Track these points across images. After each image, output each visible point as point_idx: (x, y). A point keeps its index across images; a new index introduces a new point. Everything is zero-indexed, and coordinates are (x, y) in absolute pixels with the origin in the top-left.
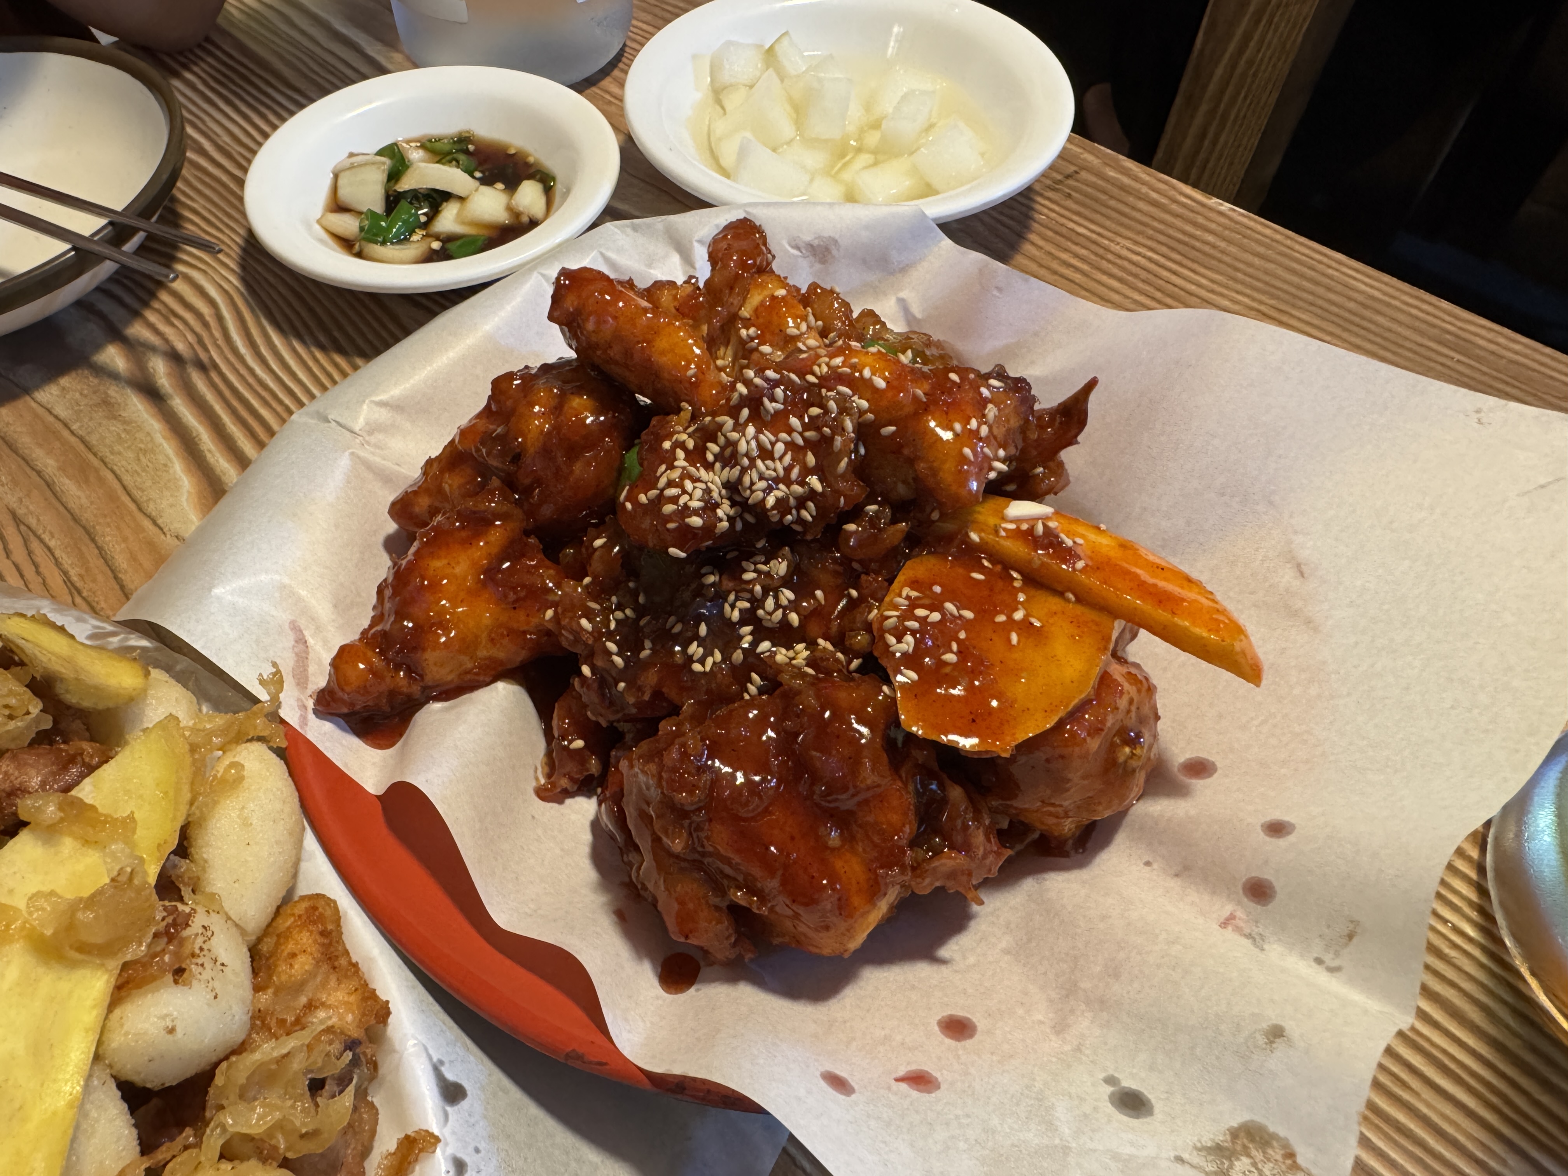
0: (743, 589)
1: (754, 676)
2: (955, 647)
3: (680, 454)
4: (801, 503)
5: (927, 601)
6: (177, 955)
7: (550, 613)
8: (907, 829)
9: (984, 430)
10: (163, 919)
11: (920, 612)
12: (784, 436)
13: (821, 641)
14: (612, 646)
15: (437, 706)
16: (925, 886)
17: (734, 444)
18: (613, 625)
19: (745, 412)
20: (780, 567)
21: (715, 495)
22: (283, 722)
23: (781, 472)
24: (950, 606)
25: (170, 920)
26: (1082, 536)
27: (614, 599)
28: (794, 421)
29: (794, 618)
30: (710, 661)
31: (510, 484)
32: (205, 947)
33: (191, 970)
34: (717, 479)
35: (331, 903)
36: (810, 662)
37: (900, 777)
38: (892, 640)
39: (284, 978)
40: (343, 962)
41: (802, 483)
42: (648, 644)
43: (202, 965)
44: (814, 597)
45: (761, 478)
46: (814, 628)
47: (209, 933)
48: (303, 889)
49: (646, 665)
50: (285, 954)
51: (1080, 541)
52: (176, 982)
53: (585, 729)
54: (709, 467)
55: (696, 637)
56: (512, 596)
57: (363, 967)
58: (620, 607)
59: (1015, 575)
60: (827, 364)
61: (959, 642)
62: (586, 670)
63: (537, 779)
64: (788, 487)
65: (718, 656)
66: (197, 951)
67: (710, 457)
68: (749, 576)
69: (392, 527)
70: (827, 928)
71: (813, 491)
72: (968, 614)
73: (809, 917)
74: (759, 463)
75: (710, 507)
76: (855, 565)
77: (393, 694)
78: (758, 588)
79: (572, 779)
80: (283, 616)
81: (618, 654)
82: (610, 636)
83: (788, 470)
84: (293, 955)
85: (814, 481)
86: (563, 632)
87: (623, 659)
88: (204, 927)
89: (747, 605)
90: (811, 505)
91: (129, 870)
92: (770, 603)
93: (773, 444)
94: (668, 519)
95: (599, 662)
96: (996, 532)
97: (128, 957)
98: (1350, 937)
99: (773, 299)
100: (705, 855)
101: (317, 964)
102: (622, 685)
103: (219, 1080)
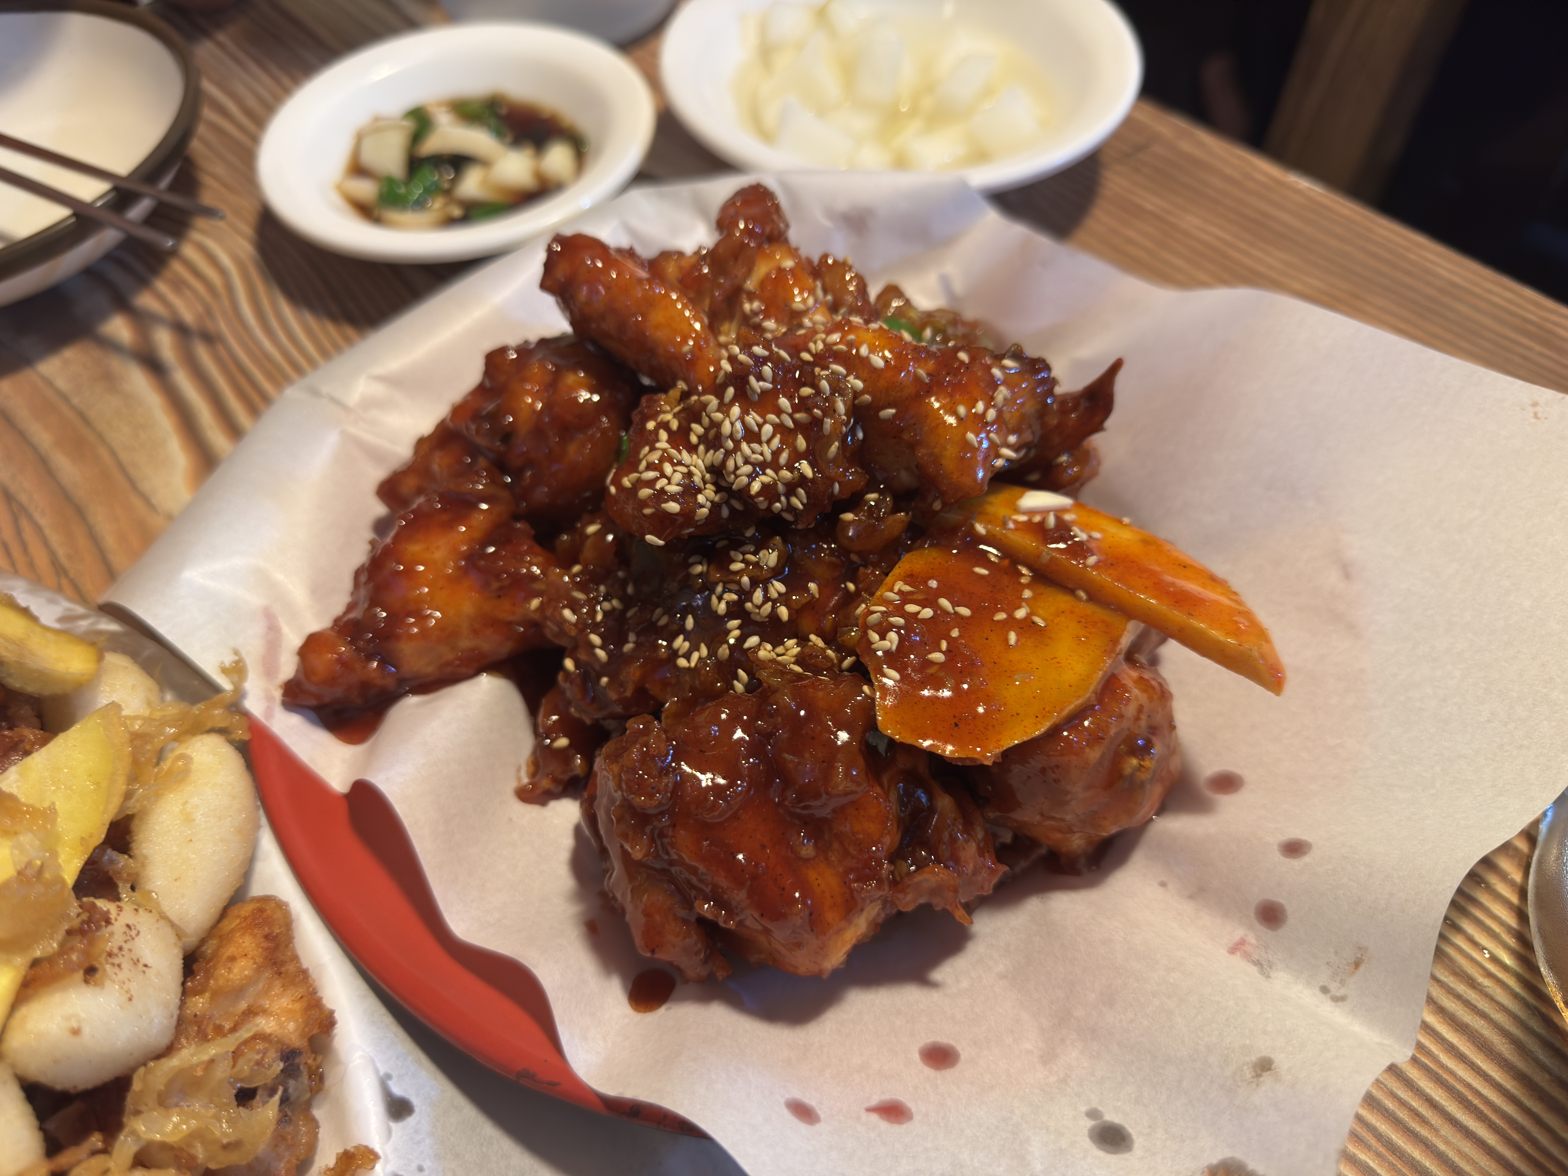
0: (730, 580)
1: (741, 672)
2: (944, 645)
3: (663, 435)
4: (791, 489)
5: (920, 597)
6: (86, 954)
7: (535, 603)
8: (887, 840)
9: (991, 414)
10: (79, 915)
11: (911, 608)
12: (772, 417)
13: (813, 637)
14: (595, 639)
15: (414, 699)
16: (908, 902)
17: (717, 425)
18: (600, 617)
19: (731, 391)
20: (770, 558)
21: (697, 479)
22: (246, 713)
23: (769, 456)
24: (944, 602)
25: (85, 916)
26: (1101, 530)
27: (602, 588)
28: (784, 402)
29: (783, 612)
30: (695, 656)
31: (500, 466)
32: (126, 947)
33: (105, 971)
34: (700, 462)
35: (285, 904)
36: (799, 660)
37: (881, 785)
38: (874, 636)
39: (221, 982)
40: (291, 968)
41: (790, 468)
42: (632, 637)
43: (119, 966)
44: (807, 590)
45: (747, 462)
46: (806, 622)
47: (133, 933)
48: (257, 890)
49: (629, 659)
50: (225, 957)
51: (1097, 535)
52: (86, 982)
53: (567, 726)
54: (692, 449)
55: (682, 630)
56: (495, 584)
57: (316, 973)
58: (608, 597)
59: (1024, 571)
60: (824, 341)
61: (951, 641)
62: (569, 664)
63: (519, 779)
64: (777, 473)
65: (704, 651)
66: (115, 951)
67: (694, 439)
68: (737, 566)
69: (380, 509)
70: (799, 946)
71: (803, 477)
72: (965, 611)
73: (780, 933)
74: (744, 446)
75: (690, 490)
76: (854, 557)
77: (365, 686)
78: (745, 580)
79: (555, 780)
80: (255, 600)
81: (602, 647)
82: (595, 628)
83: (776, 454)
84: (233, 959)
85: (805, 468)
86: (549, 622)
87: (607, 653)
88: (128, 926)
89: (734, 597)
90: (801, 491)
91: (39, 862)
92: (758, 595)
93: (760, 426)
94: (644, 503)
95: (583, 656)
96: (1004, 524)
97: (38, 954)
98: (1357, 965)
99: (781, 271)
100: (672, 863)
101: (259, 969)
102: (605, 680)
103: (137, 1085)
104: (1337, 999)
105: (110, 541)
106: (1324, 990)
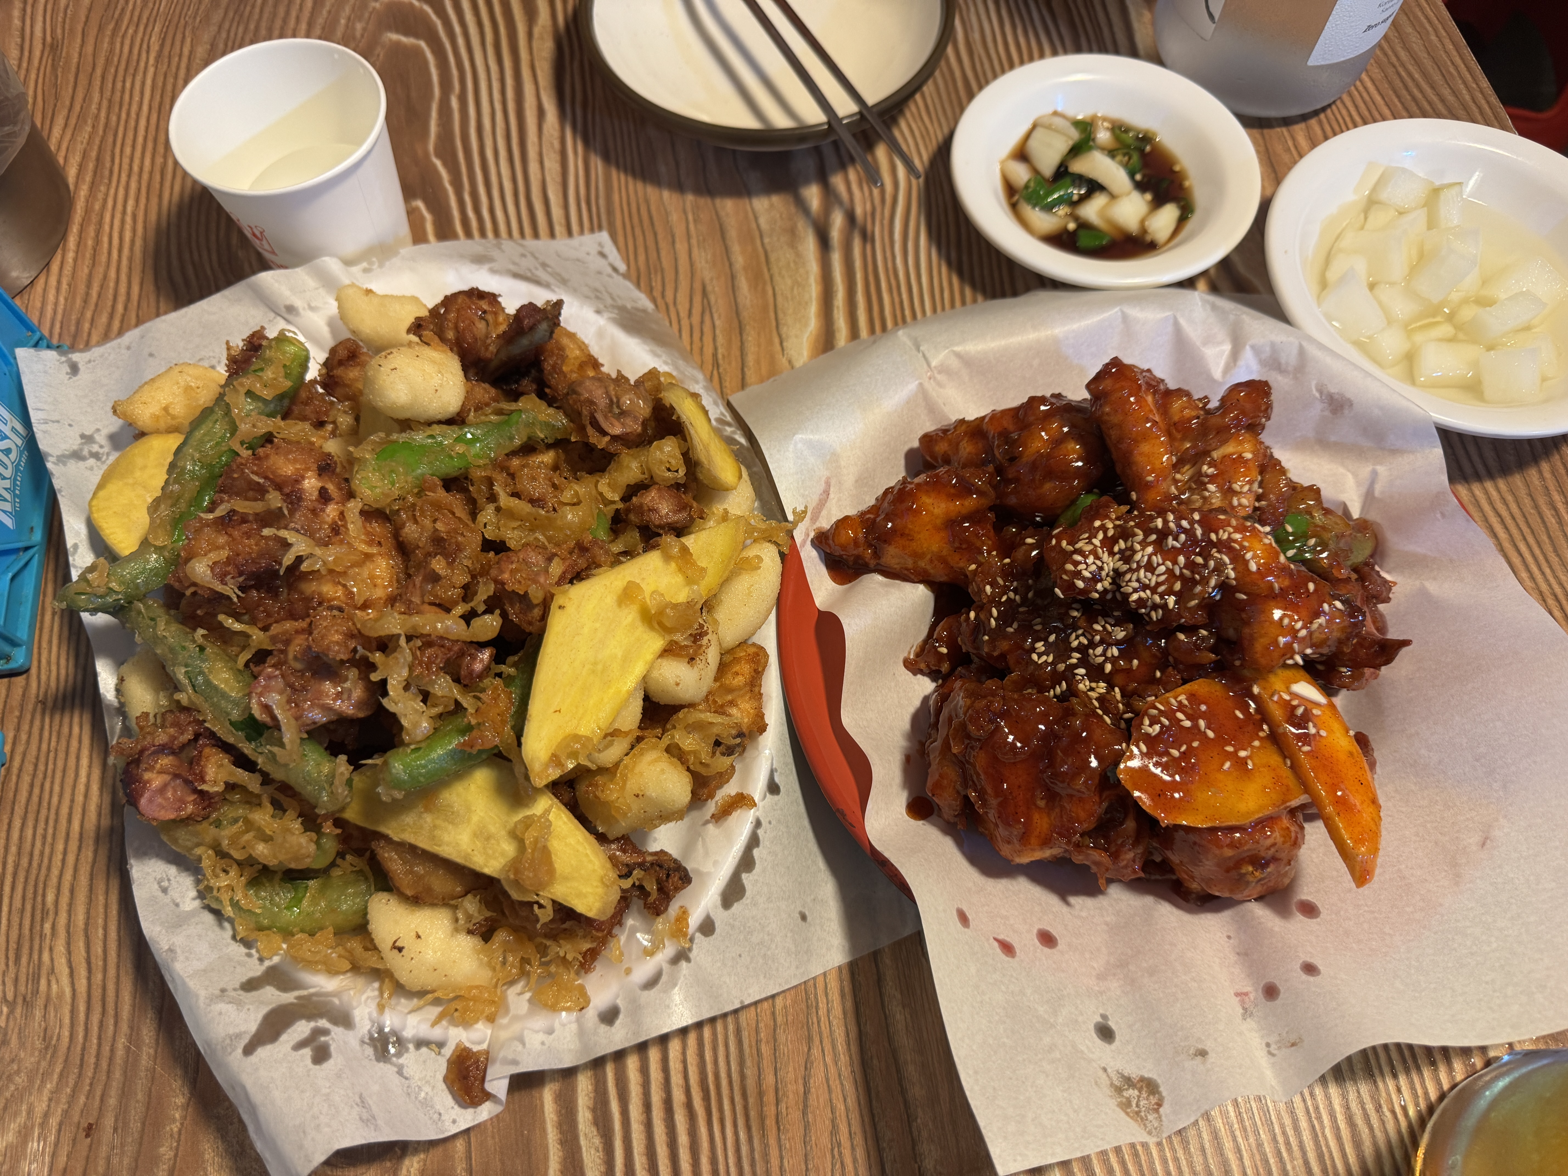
0: (1089, 632)
1: (1064, 683)
2: (1184, 748)
3: (1101, 535)
4: (1155, 607)
5: (1190, 712)
7: (973, 567)
8: (1087, 824)
9: (1304, 632)
11: (1180, 715)
12: (1169, 563)
13: (1117, 690)
14: (995, 612)
15: (879, 578)
16: (1077, 859)
17: (1135, 552)
18: (1004, 599)
19: (1154, 537)
20: (1120, 634)
21: (1104, 574)
22: (792, 537)
23: (1153, 583)
24: (1202, 723)
27: (1015, 584)
28: (1181, 559)
29: (1108, 667)
30: (1044, 658)
31: (999, 470)
33: (696, 661)
34: (1111, 564)
35: (766, 656)
36: (1101, 699)
37: (1100, 797)
38: (1147, 722)
39: (727, 682)
40: (757, 689)
41: (1162, 596)
42: (1015, 625)
43: (702, 660)
44: (1131, 662)
45: (1138, 580)
46: (1119, 679)
48: (756, 639)
49: (1007, 636)
50: (734, 669)
51: (1321, 732)
52: (690, 663)
53: (952, 645)
54: (1112, 554)
55: (1046, 640)
56: (957, 545)
57: (764, 698)
58: (1015, 591)
59: (1266, 729)
60: (1230, 534)
61: (1190, 747)
62: (972, 615)
63: (909, 653)
64: (1152, 594)
65: (1050, 659)
67: (1116, 549)
68: (1098, 627)
69: (916, 446)
70: (1009, 843)
71: (1166, 604)
72: (1211, 734)
73: (1002, 832)
74: (1142, 571)
75: (1096, 578)
76: (1171, 659)
77: (858, 557)
78: (1098, 638)
79: (928, 666)
80: (824, 471)
81: (996, 619)
82: (999, 604)
83: (1158, 584)
84: (736, 672)
85: (1171, 600)
86: (973, 584)
87: (996, 624)
88: (709, 640)
89: (1086, 642)
90: (1160, 612)
92: (1099, 650)
93: (1159, 565)
94: (1066, 572)
95: (982, 616)
96: (1272, 695)
97: (674, 639)
98: (1293, 1045)
99: (1240, 456)
100: (968, 762)
101: (746, 685)
102: (986, 638)
104: (1270, 1053)
105: (750, 359)
106: (1268, 1045)
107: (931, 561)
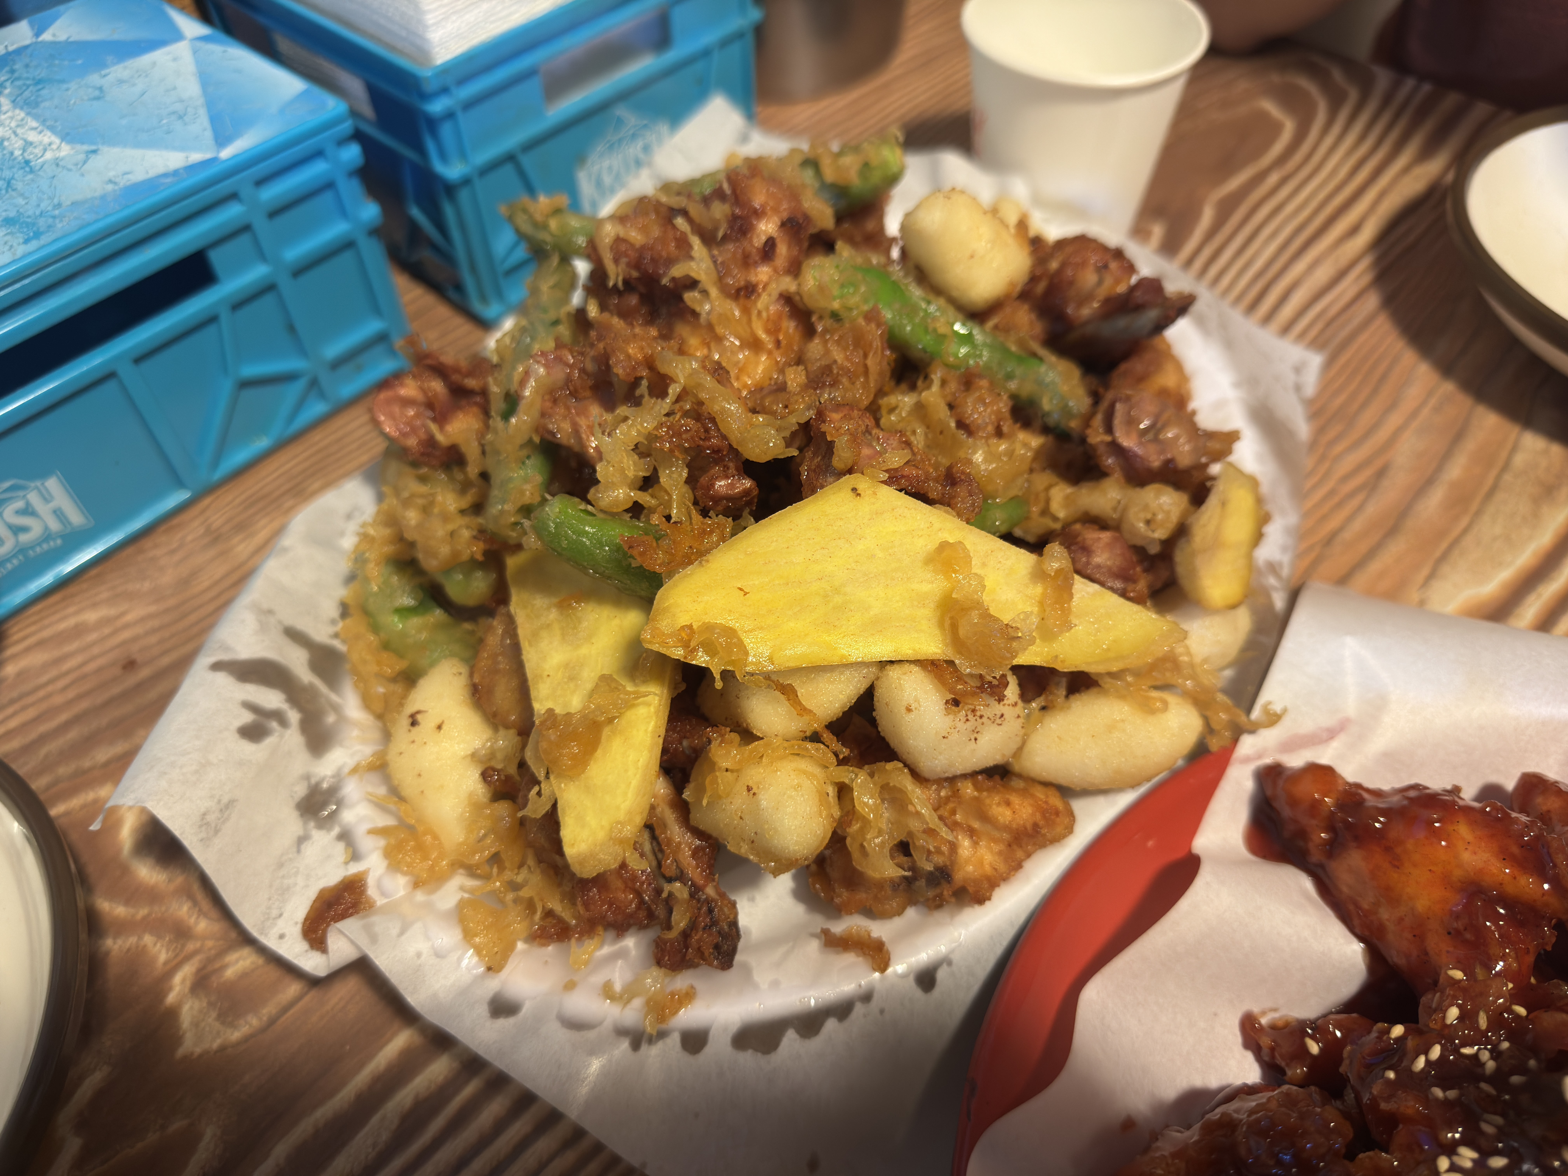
6: (965, 694)
7: (1457, 974)
10: (994, 678)
14: (1436, 1052)
18: (1467, 1051)
22: (1235, 741)
25: (995, 682)
27: (1505, 1046)
32: (984, 720)
33: (959, 712)
35: (1070, 830)
39: (988, 801)
40: (1020, 854)
42: (1452, 1094)
43: (967, 720)
47: (999, 721)
49: (1424, 1097)
50: (1007, 796)
52: (947, 702)
55: (1484, 1154)
56: (1459, 925)
57: (1021, 874)
58: (1496, 1054)
62: (1398, 1030)
63: (1264, 1013)
66: (978, 714)
69: (1509, 784)
80: (1351, 708)
81: (1428, 1061)
82: (1451, 1049)
84: (1008, 804)
86: (1438, 995)
87: (1423, 1070)
88: (1002, 716)
91: (1020, 635)
95: (1410, 1043)
97: (957, 662)
102: (1391, 1075)
103: (890, 766)
107: (1401, 920)
